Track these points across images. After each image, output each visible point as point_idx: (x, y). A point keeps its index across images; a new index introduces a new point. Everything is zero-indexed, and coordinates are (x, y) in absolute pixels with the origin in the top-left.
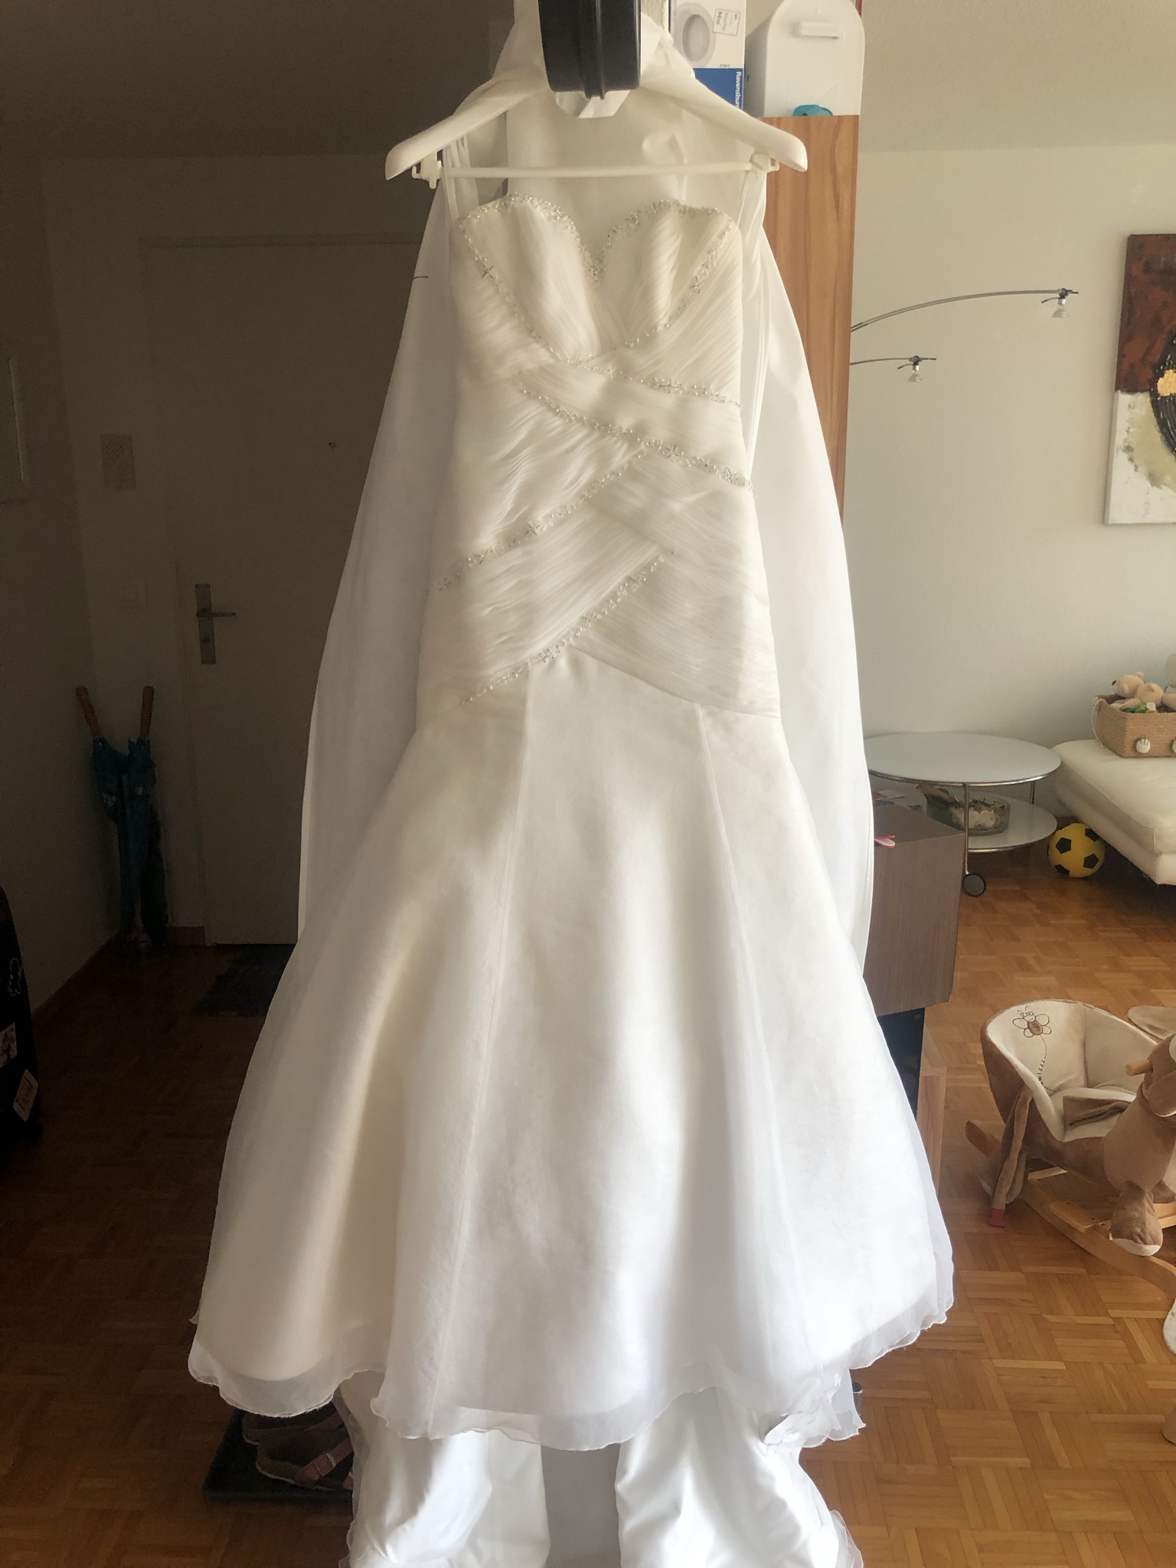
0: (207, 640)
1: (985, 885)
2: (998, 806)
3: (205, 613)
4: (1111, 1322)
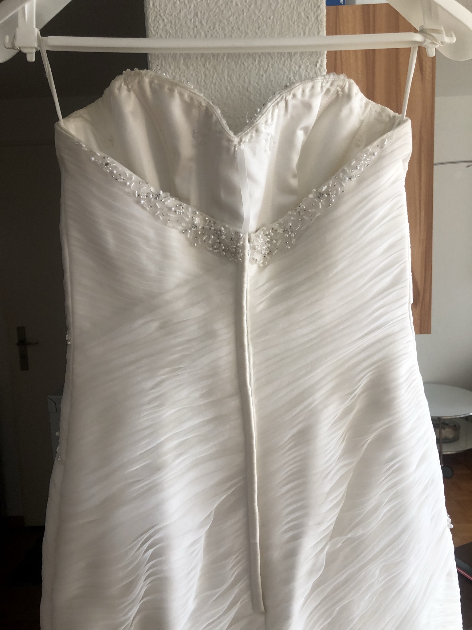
0: (24, 358)
1: (453, 472)
2: (452, 425)
3: (22, 343)
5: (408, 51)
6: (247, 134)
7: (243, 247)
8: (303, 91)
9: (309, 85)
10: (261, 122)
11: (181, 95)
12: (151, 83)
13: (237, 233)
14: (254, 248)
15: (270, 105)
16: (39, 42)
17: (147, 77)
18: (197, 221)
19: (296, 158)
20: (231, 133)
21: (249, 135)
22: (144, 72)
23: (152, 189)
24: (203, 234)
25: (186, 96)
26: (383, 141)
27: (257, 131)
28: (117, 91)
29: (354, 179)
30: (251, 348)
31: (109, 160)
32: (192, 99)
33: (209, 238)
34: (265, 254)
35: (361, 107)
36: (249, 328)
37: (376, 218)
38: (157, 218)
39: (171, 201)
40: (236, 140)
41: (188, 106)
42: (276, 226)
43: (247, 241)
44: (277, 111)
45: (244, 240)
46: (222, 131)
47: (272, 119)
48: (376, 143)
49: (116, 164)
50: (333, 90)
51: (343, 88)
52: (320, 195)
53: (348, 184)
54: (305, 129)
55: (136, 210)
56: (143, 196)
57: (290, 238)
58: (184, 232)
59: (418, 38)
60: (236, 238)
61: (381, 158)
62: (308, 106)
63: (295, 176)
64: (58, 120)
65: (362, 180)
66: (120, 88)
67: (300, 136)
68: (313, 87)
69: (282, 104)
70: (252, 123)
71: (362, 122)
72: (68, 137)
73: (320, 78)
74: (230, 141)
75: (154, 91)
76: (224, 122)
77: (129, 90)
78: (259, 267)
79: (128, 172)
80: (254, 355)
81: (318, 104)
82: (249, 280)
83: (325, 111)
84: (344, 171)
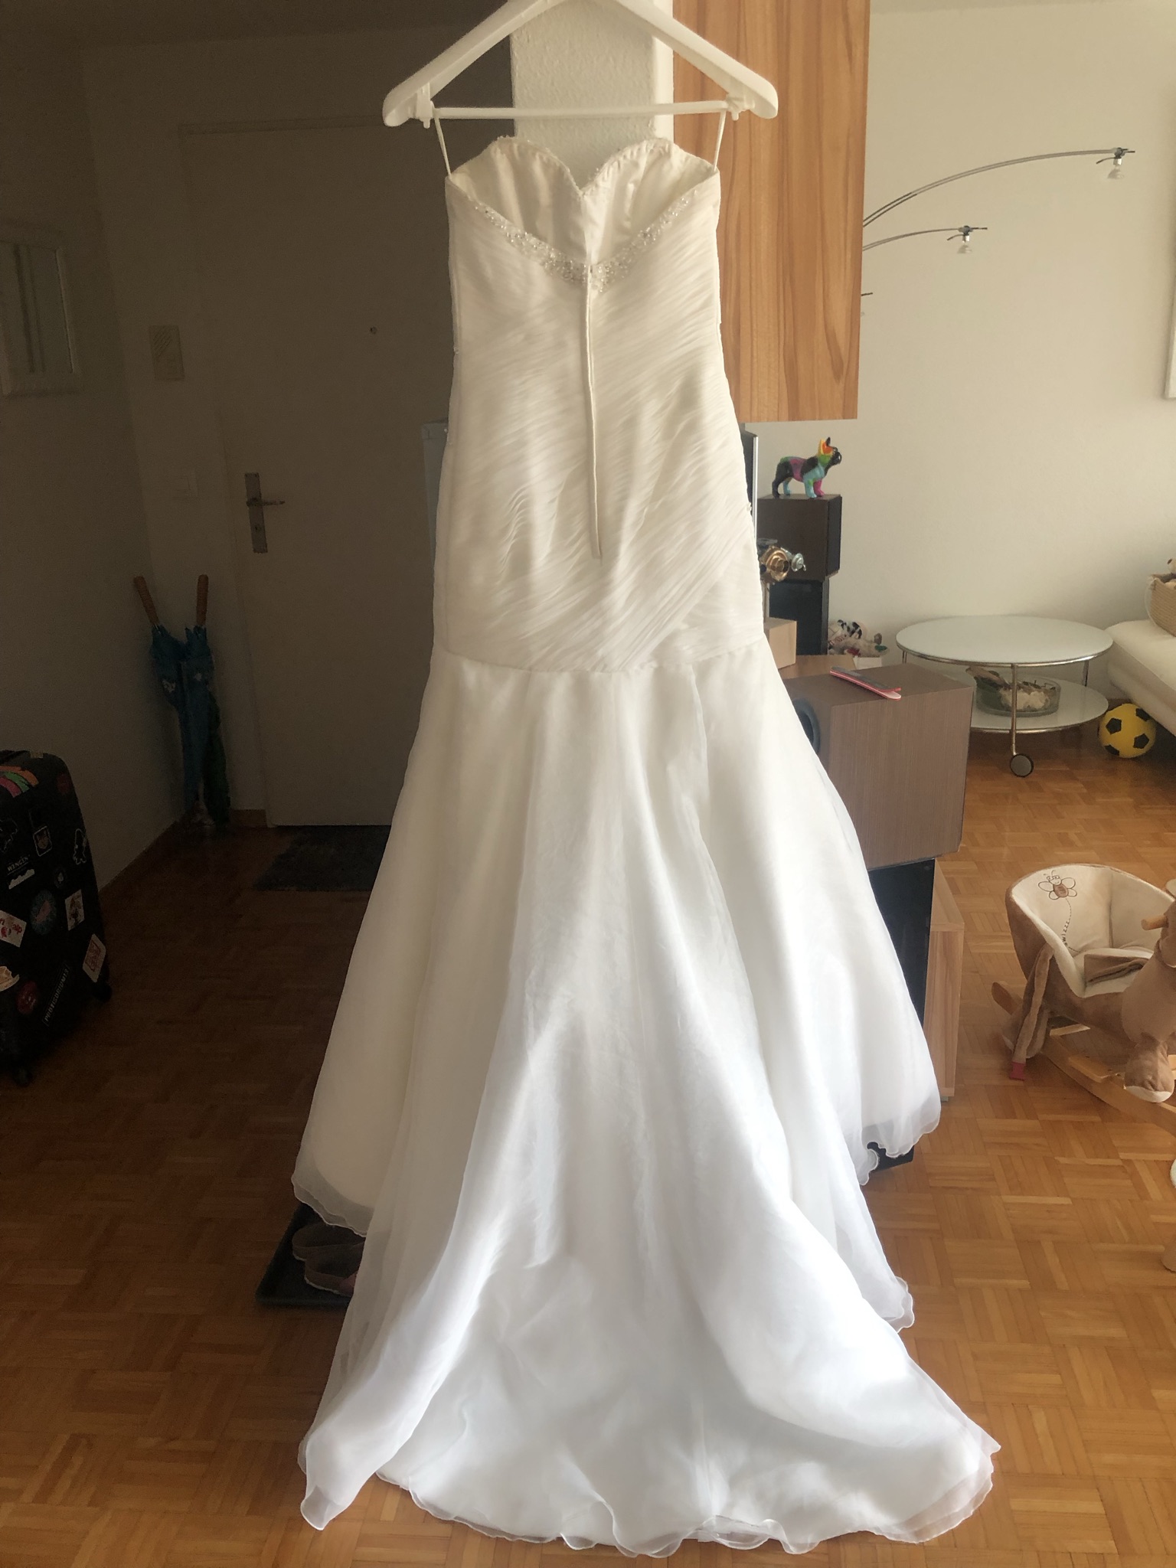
0: (258, 529)
1: (1033, 767)
2: (1048, 687)
3: (256, 502)
4: (1121, 1163)
5: (717, 115)
6: (588, 189)
7: (586, 276)
8: (632, 154)
9: (637, 147)
10: (599, 179)
11: (541, 158)
12: (519, 147)
13: (582, 265)
14: (594, 277)
15: (606, 165)
16: (433, 111)
17: (515, 142)
18: (552, 255)
19: (628, 206)
20: (577, 188)
21: (590, 190)
22: (513, 138)
23: (519, 231)
24: (557, 266)
25: (545, 158)
26: (693, 194)
27: (597, 186)
28: (493, 154)
29: (670, 223)
30: (592, 357)
31: (488, 209)
32: (549, 160)
33: (561, 268)
34: (604, 283)
35: (681, 161)
36: (592, 341)
37: (688, 253)
38: (523, 253)
39: (533, 240)
40: (580, 193)
41: (546, 166)
42: (614, 259)
43: (589, 271)
44: (611, 169)
45: (587, 270)
46: (570, 187)
47: (608, 176)
48: (688, 193)
49: (493, 212)
50: (656, 150)
51: (664, 148)
52: (645, 235)
53: (665, 226)
54: (635, 182)
55: (507, 247)
56: (513, 236)
57: (624, 269)
58: (543, 264)
59: (724, 105)
60: (580, 269)
61: (692, 205)
62: (636, 165)
63: (628, 219)
64: (447, 174)
65: (677, 222)
66: (495, 152)
67: (631, 187)
68: (639, 149)
69: (616, 164)
70: (593, 180)
71: (683, 174)
72: (456, 190)
73: (645, 141)
74: (577, 194)
75: (520, 154)
76: (572, 179)
77: (502, 153)
78: (599, 291)
79: (502, 218)
80: (595, 362)
81: (643, 163)
82: (591, 302)
83: (651, 166)
84: (664, 217)
